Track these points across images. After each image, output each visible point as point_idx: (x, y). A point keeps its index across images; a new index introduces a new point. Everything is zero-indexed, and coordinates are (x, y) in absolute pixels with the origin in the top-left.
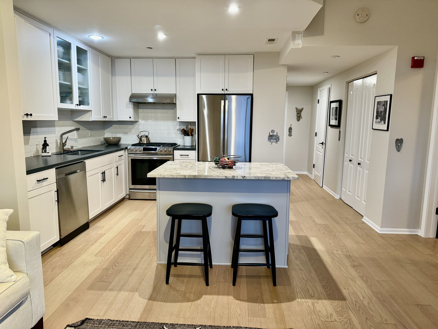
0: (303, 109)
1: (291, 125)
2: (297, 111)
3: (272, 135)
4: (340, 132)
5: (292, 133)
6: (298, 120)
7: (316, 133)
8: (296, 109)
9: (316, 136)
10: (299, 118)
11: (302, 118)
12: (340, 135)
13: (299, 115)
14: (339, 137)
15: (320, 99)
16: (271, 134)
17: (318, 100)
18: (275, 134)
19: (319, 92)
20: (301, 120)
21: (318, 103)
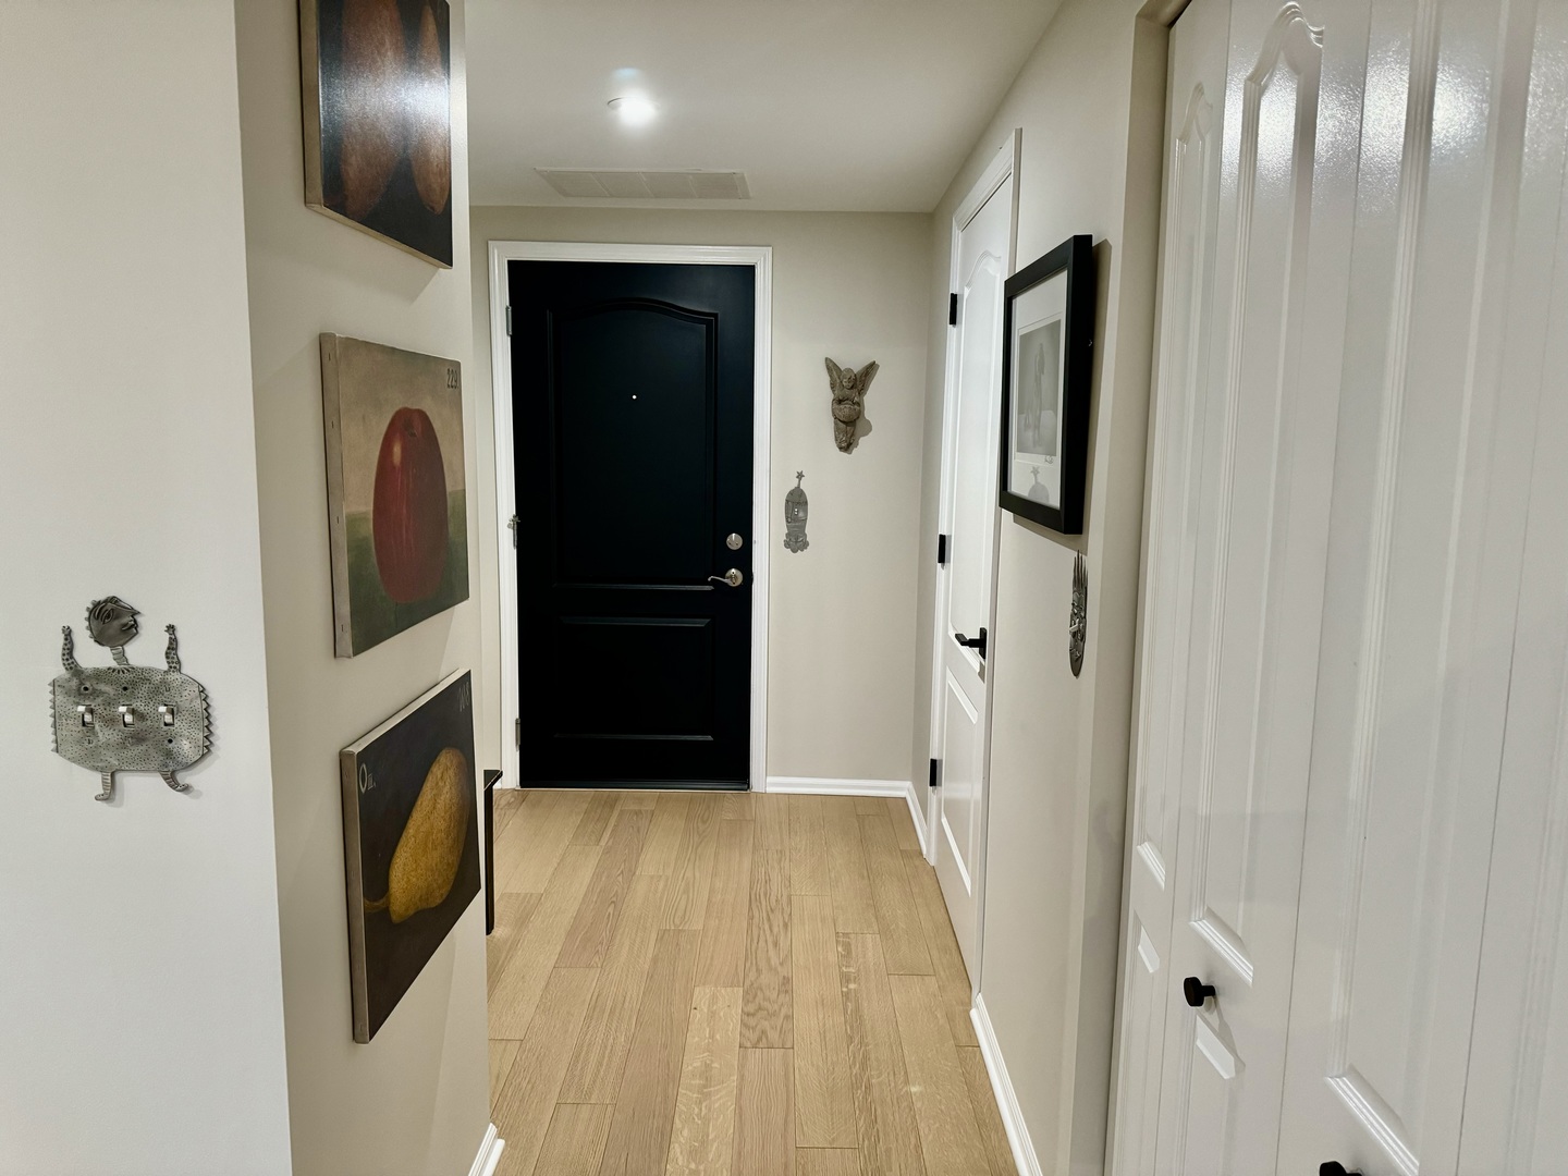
0: (870, 370)
1: (800, 476)
2: (833, 386)
3: (100, 675)
4: (1080, 582)
5: (810, 530)
6: (847, 445)
7: (943, 539)
8: (828, 368)
9: (942, 559)
10: (849, 427)
11: (869, 428)
12: (1080, 609)
13: (846, 409)
14: (1079, 637)
15: (967, 292)
16: (92, 656)
17: (954, 298)
18: (145, 652)
19: (958, 237)
20: (862, 441)
21: (953, 321)
